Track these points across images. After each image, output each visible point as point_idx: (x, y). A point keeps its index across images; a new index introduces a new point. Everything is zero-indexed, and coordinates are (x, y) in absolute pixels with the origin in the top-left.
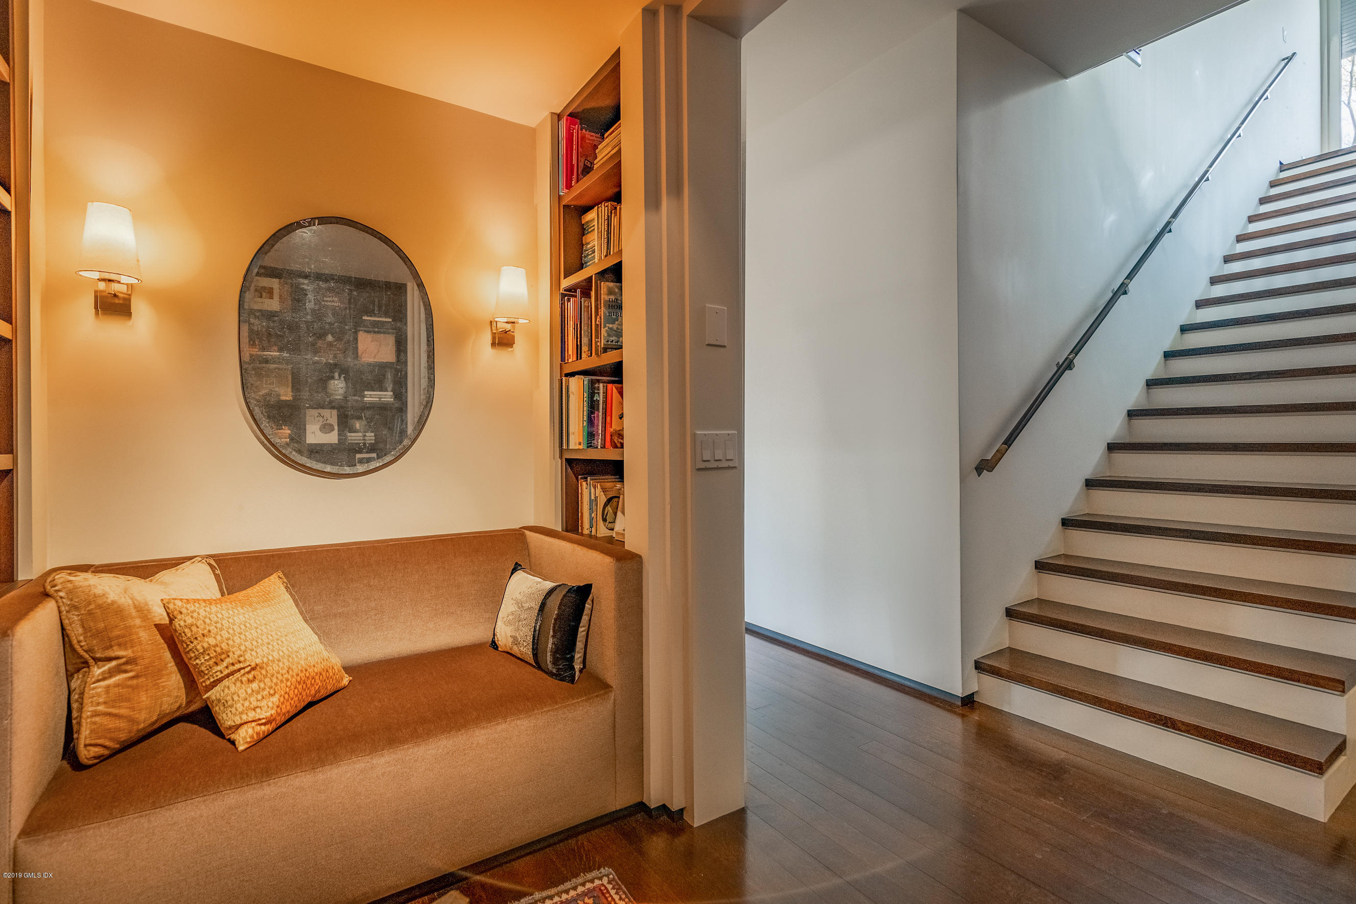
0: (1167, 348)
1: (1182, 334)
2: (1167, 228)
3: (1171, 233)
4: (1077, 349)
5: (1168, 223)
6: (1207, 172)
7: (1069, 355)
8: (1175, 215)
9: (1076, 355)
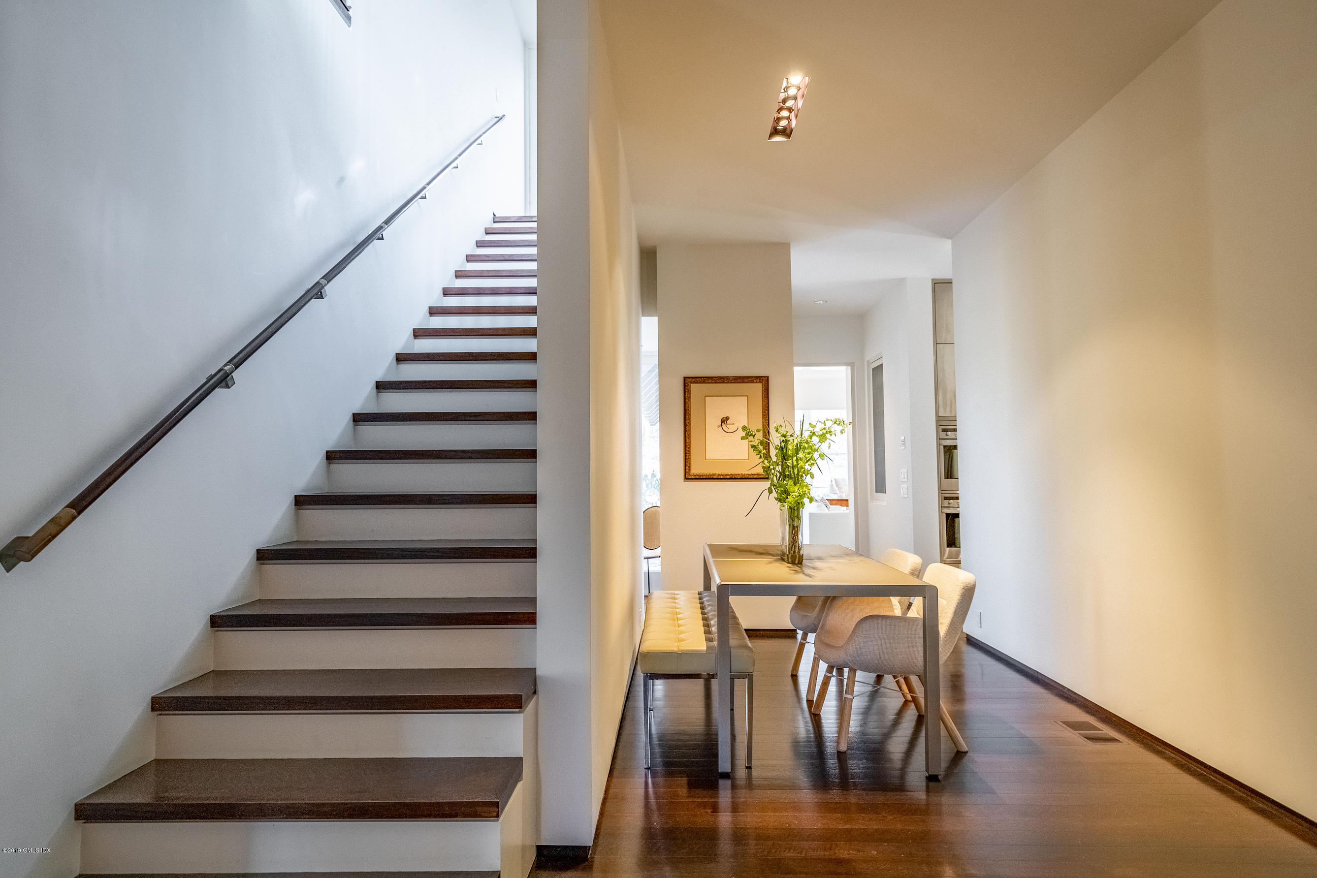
0: (379, 378)
1: (398, 364)
2: (376, 234)
3: (382, 241)
4: (239, 361)
5: (380, 228)
6: (424, 188)
7: (226, 365)
8: (388, 222)
9: (236, 368)
